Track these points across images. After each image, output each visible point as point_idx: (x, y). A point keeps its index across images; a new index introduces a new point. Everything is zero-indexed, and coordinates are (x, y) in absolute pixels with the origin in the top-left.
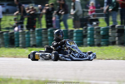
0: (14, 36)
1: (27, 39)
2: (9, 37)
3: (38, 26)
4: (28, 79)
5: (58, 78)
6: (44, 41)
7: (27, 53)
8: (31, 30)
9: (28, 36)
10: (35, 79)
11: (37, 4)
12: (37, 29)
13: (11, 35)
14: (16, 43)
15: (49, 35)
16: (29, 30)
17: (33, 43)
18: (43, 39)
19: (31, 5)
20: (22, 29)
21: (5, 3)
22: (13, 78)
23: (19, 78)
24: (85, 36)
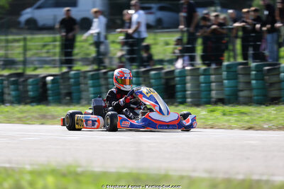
0: (173, 78)
1: (203, 85)
2: (163, 81)
3: (229, 57)
4: (205, 175)
5: (273, 175)
6: (242, 90)
7: (202, 117)
8: (213, 66)
9: (204, 78)
10: (221, 176)
11: (225, 6)
12: (225, 63)
13: (168, 77)
14: (179, 95)
15: (253, 77)
16: (209, 65)
17: (216, 94)
18: (241, 86)
19: (213, 8)
20: (192, 62)
21: (154, 6)
22: (171, 173)
23: (185, 174)
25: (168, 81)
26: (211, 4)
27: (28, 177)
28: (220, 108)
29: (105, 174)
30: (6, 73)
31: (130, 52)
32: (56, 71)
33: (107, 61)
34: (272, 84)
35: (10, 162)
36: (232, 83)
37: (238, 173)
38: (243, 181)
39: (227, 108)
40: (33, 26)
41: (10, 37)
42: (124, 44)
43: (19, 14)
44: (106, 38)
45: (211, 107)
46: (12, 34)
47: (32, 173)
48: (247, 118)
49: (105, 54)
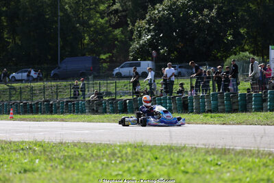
0: (187, 100)
1: (201, 103)
2: (182, 102)
5: (236, 146)
6: (220, 106)
9: (202, 100)
11: (210, 66)
12: (212, 93)
13: (185, 100)
14: (190, 108)
15: (225, 99)
17: (208, 108)
18: (219, 104)
21: (177, 66)
24: (265, 101)
25: (184, 103)
26: (205, 65)
27: (118, 148)
28: (209, 114)
30: (107, 98)
31: (165, 88)
32: (131, 97)
33: (155, 93)
34: (233, 103)
35: (109, 141)
36: (215, 102)
37: (218, 146)
38: (222, 149)
39: (213, 115)
40: (120, 76)
41: (109, 82)
43: (113, 71)
44: (154, 81)
45: (205, 114)
46: (110, 80)
47: (120, 146)
48: (222, 119)
49: (154, 89)
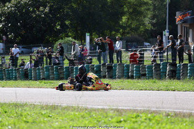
0: (28, 71)
1: (38, 73)
5: (62, 104)
6: (51, 75)
12: (45, 66)
15: (54, 71)
17: (42, 76)
21: (21, 47)
25: (25, 72)
26: (40, 46)
28: (43, 81)
29: (5, 103)
34: (61, 73)
36: (47, 73)
37: (50, 103)
38: (52, 105)
39: (46, 81)
42: (10, 59)
45: (40, 81)
48: (53, 84)
